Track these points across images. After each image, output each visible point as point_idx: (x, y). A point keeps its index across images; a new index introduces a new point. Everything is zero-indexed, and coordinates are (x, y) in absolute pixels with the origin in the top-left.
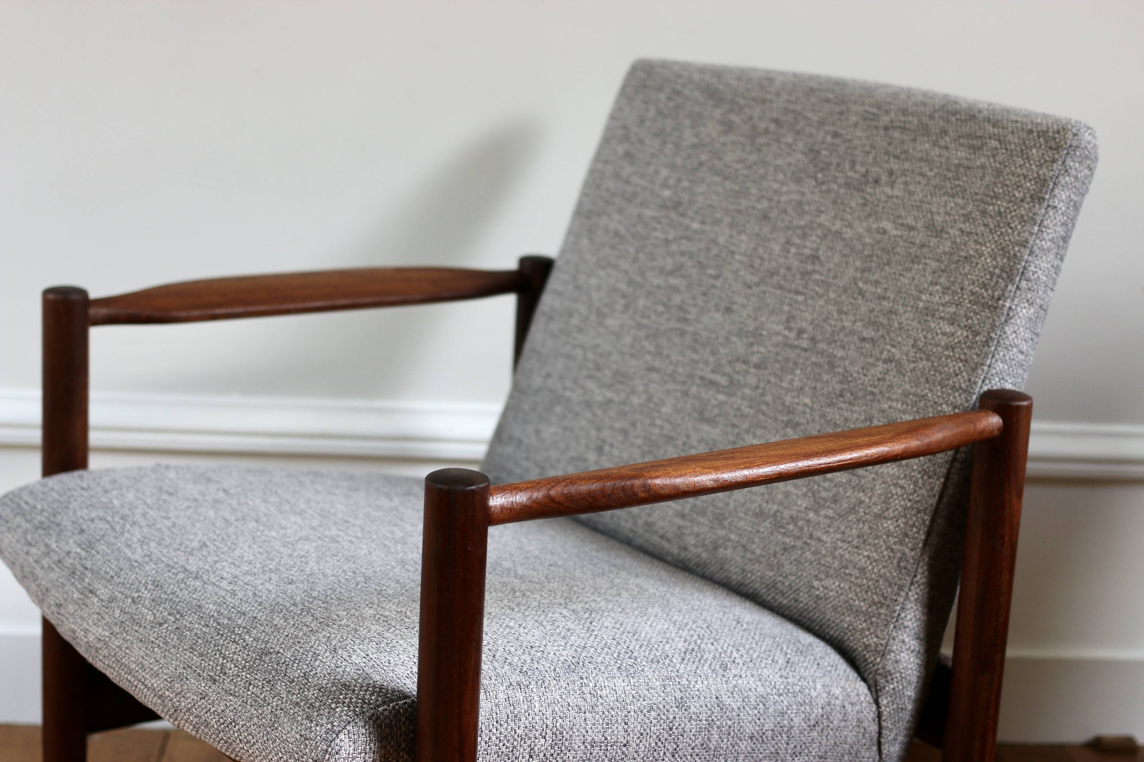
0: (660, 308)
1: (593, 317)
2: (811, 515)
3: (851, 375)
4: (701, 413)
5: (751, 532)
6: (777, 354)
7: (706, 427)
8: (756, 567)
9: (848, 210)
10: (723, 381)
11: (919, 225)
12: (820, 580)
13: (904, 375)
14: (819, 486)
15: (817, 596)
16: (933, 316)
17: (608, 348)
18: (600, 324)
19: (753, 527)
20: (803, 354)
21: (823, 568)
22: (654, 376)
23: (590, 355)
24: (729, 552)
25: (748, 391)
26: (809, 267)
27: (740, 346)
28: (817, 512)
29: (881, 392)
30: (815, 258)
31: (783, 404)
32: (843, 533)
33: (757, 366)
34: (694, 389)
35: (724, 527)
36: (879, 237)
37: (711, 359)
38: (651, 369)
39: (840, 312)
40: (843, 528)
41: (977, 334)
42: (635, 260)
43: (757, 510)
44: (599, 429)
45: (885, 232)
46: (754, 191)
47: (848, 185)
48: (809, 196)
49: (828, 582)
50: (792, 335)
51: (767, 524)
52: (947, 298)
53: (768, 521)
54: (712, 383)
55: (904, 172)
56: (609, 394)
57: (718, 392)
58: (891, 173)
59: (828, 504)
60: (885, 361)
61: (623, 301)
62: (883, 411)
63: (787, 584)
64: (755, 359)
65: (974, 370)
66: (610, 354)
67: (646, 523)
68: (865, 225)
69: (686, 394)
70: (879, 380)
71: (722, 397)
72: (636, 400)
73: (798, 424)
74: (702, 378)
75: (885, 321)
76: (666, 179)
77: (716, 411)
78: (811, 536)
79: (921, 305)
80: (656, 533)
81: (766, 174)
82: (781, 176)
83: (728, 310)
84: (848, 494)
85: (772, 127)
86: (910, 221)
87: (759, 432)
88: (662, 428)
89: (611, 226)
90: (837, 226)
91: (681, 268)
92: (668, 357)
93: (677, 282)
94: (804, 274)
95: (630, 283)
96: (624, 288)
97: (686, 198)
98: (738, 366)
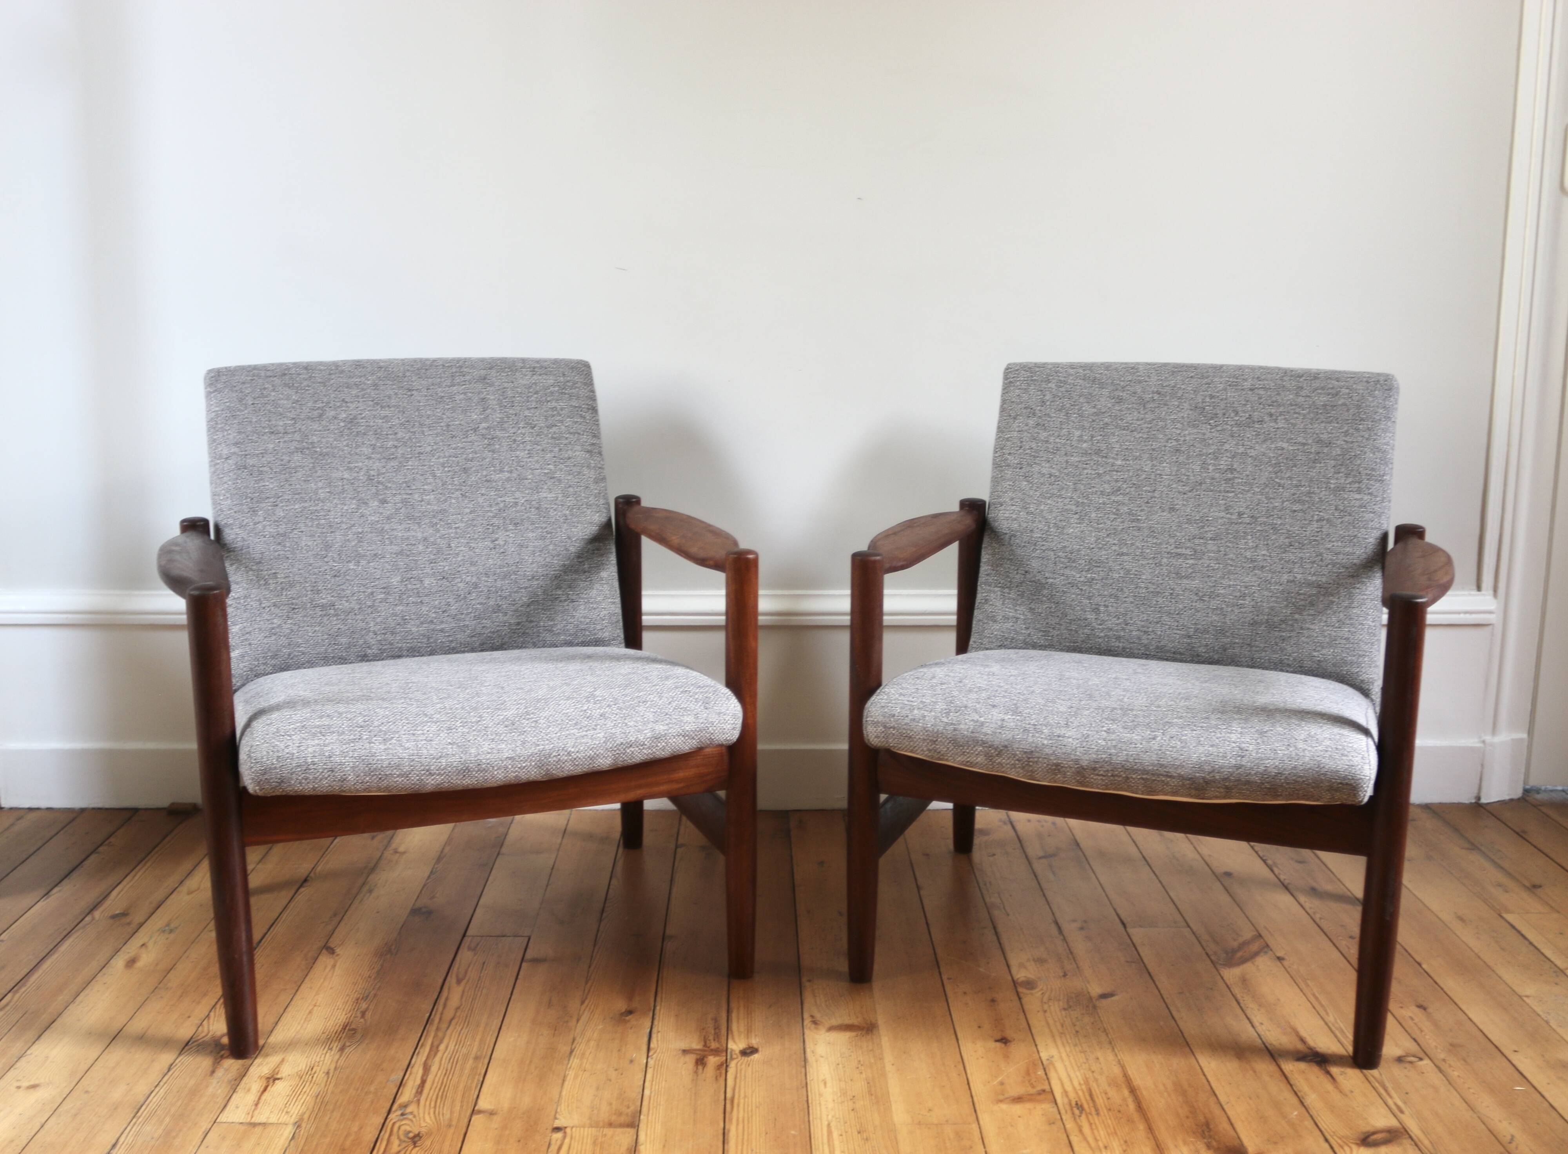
0: (1112, 516)
2: (1297, 616)
3: (1294, 533)
5: (1252, 635)
6: (1227, 529)
7: (1185, 581)
8: (1264, 654)
9: (1246, 439)
10: (1188, 552)
11: (1310, 441)
12: (1318, 651)
13: (1336, 527)
14: (1296, 599)
15: (1319, 661)
16: (1344, 491)
18: (1062, 533)
19: (1252, 632)
20: (1249, 526)
21: (1318, 644)
24: (1237, 651)
25: (1212, 554)
26: (1230, 476)
27: (1193, 529)
28: (1300, 614)
29: (1323, 539)
30: (1231, 470)
31: (1246, 557)
32: (1326, 622)
33: (1213, 539)
34: (1165, 561)
35: (1228, 637)
36: (1280, 452)
37: (1172, 541)
39: (1268, 498)
40: (1324, 619)
41: (1376, 497)
42: (1075, 490)
43: (1251, 622)
44: (1089, 598)
45: (1283, 449)
46: (1161, 436)
47: (1238, 425)
48: (1208, 435)
49: (1324, 652)
50: (1234, 516)
51: (1263, 627)
52: (1350, 480)
53: (1263, 626)
54: (1178, 555)
55: (1281, 414)
57: (1187, 559)
58: (1271, 415)
59: (1308, 608)
60: (1318, 521)
61: (1077, 516)
62: (1329, 549)
63: (1291, 659)
64: (1209, 535)
65: (1380, 516)
66: (1079, 550)
67: (1157, 647)
68: (1264, 446)
69: (1159, 564)
70: (1318, 532)
71: (1191, 562)
73: (1263, 567)
74: (1169, 553)
75: (1307, 499)
76: (1081, 436)
77: (1190, 571)
78: (1302, 628)
79: (1332, 486)
80: (1168, 651)
81: (1166, 425)
82: (1179, 426)
83: (1172, 509)
84: (1321, 599)
85: (1156, 397)
86: (1300, 440)
87: (1232, 577)
89: (1044, 471)
90: (1241, 450)
91: (1119, 489)
92: (1132, 544)
93: (1120, 498)
94: (1227, 480)
95: (1077, 504)
96: (1074, 508)
97: (1103, 446)
98: (1197, 541)
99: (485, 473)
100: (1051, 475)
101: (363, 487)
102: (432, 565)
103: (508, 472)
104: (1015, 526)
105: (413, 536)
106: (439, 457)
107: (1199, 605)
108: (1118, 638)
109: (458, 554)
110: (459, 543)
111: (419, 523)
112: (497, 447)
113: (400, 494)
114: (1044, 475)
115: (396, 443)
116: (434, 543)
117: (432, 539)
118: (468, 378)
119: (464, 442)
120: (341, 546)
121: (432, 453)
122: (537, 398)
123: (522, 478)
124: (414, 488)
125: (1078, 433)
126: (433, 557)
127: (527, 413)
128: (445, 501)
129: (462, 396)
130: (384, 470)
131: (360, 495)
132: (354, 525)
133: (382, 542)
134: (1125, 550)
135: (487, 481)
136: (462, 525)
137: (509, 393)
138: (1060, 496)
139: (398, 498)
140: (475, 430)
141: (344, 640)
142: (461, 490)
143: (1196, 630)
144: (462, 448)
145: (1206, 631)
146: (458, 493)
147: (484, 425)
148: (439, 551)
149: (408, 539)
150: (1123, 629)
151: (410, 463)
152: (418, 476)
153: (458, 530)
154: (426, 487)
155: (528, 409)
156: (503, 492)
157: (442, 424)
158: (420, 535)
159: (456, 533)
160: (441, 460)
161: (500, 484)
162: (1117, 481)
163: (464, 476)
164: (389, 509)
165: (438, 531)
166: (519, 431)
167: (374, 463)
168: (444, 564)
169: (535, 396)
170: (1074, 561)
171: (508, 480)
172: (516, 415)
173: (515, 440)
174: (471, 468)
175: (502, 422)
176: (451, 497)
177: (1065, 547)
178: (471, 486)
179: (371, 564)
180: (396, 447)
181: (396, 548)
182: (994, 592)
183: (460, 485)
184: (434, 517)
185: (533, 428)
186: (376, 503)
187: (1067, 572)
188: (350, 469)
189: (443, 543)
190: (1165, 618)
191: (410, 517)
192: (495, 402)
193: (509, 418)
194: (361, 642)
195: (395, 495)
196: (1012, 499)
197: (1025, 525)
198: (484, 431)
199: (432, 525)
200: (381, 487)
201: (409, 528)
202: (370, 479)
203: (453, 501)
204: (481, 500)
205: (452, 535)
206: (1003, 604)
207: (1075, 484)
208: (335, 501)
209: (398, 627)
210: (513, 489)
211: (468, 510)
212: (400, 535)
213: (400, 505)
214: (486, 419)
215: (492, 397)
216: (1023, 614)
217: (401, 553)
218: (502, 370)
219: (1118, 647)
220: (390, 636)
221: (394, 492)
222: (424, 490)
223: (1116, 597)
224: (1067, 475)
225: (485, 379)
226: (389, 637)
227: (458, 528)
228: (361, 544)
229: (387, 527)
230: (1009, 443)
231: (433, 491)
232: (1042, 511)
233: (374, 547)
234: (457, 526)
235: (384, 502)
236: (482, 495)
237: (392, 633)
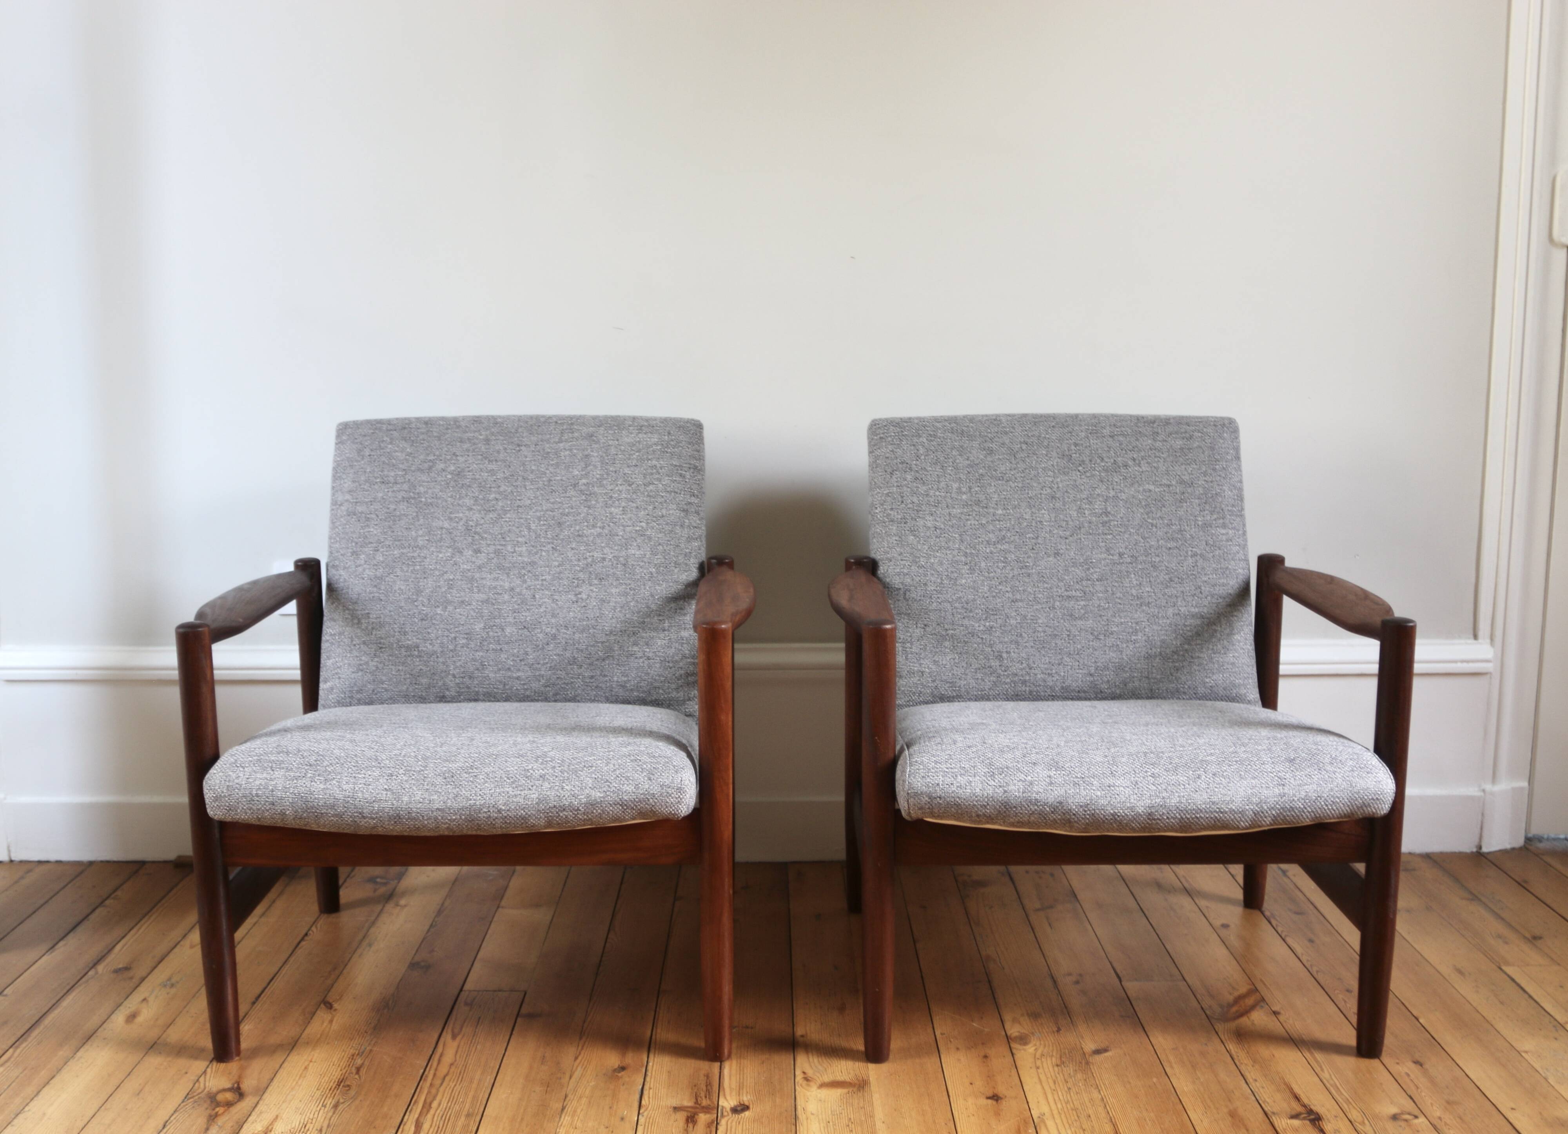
99: (578, 528)
101: (461, 536)
102: (515, 614)
103: (600, 528)
105: (501, 586)
106: (537, 511)
109: (540, 606)
110: (543, 594)
111: (508, 574)
112: (593, 502)
113: (494, 545)
115: (498, 496)
116: (520, 594)
117: (518, 590)
118: (576, 434)
119: (564, 497)
120: (432, 592)
121: (530, 507)
122: (639, 456)
123: (612, 534)
124: (508, 539)
126: (516, 607)
127: (627, 471)
128: (536, 553)
129: (567, 453)
130: (482, 521)
131: (456, 544)
132: (446, 572)
133: (471, 590)
135: (579, 536)
136: (548, 577)
137: (613, 451)
139: (491, 549)
140: (575, 485)
141: (424, 681)
142: (553, 543)
144: (560, 503)
146: (550, 546)
147: (584, 481)
148: (524, 602)
149: (495, 588)
151: (508, 515)
152: (514, 528)
153: (544, 583)
154: (520, 539)
155: (628, 467)
156: (593, 548)
157: (544, 479)
158: (507, 585)
159: (542, 585)
160: (538, 514)
161: (591, 539)
163: (557, 530)
164: (482, 558)
165: (525, 582)
166: (617, 489)
167: (474, 513)
168: (527, 614)
169: (637, 454)
171: (599, 535)
172: (616, 472)
173: (611, 497)
174: (565, 522)
175: (602, 478)
176: (541, 550)
178: (563, 539)
179: (458, 610)
180: (497, 499)
181: (482, 596)
183: (553, 538)
184: (523, 568)
185: (630, 485)
186: (470, 552)
188: (451, 519)
189: (528, 594)
191: (500, 567)
192: (597, 459)
193: (608, 474)
194: (440, 684)
195: (489, 545)
198: (583, 488)
199: (521, 576)
200: (477, 537)
201: (498, 577)
202: (468, 529)
203: (544, 554)
204: (570, 554)
205: (538, 587)
208: (432, 549)
209: (476, 672)
210: (603, 545)
211: (557, 564)
212: (488, 584)
213: (493, 555)
214: (586, 475)
215: (596, 454)
217: (487, 601)
218: (611, 428)
220: (468, 680)
221: (489, 542)
222: (518, 542)
225: (592, 436)
226: (466, 680)
227: (545, 580)
228: (451, 590)
229: (477, 575)
231: (526, 543)
233: (462, 594)
234: (544, 578)
235: (478, 551)
236: (572, 549)
237: (470, 677)
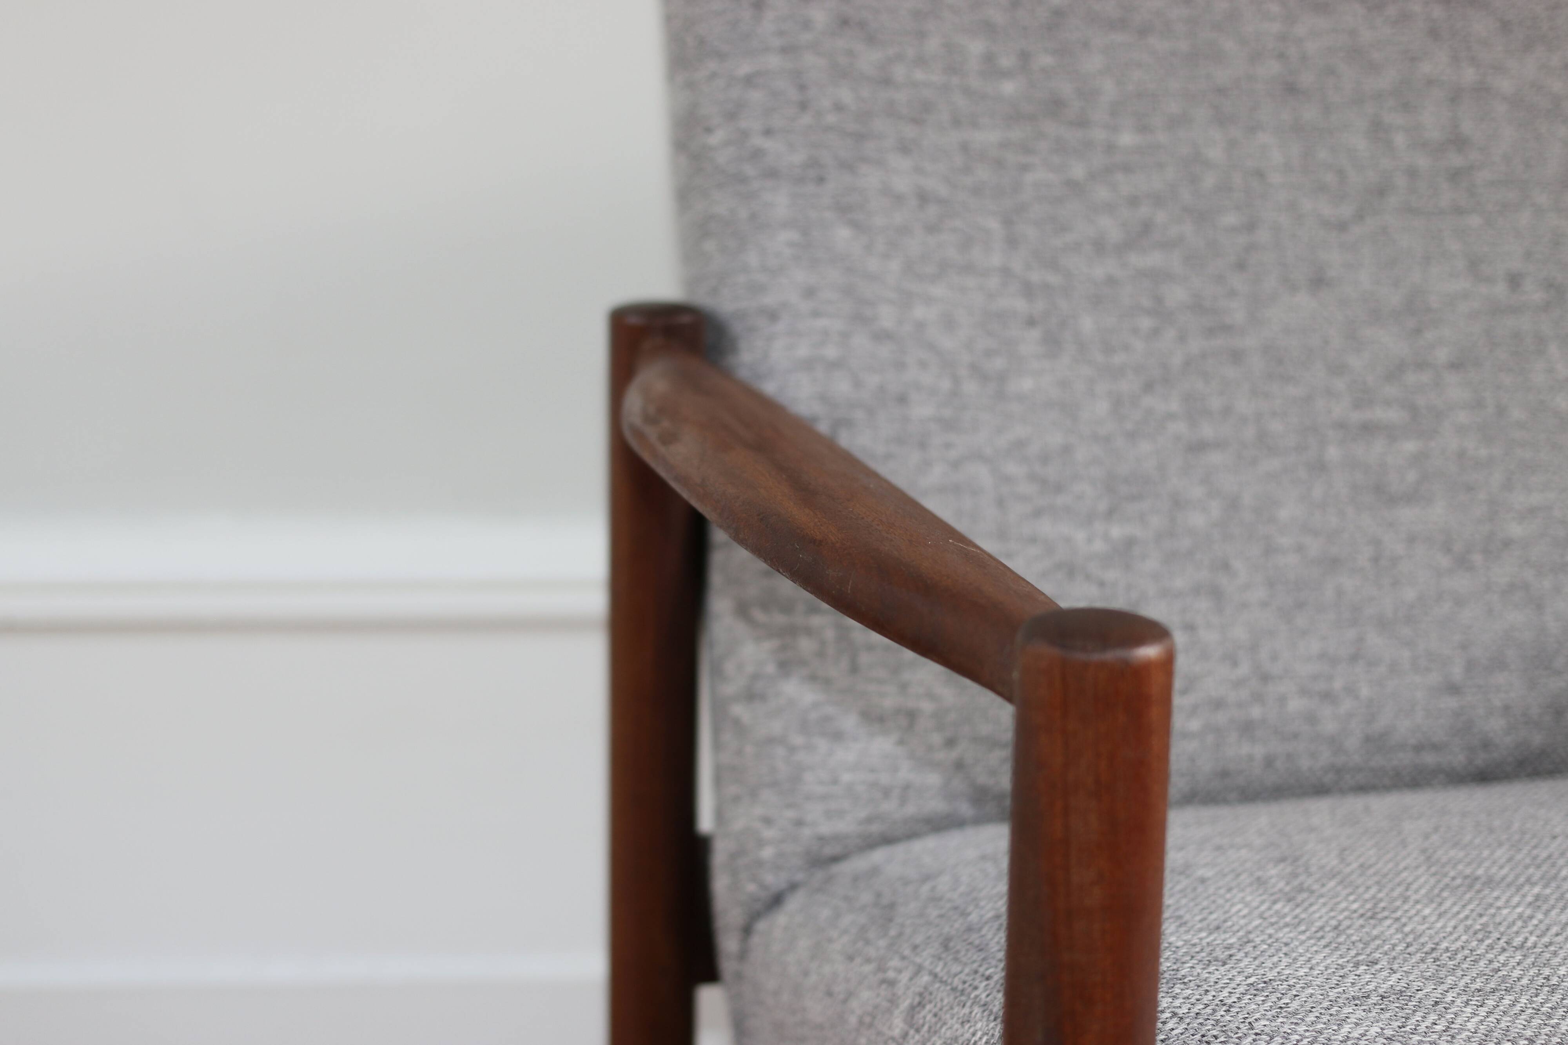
0: (1146, 323)
1: (970, 387)
4: (1379, 489)
6: (1488, 332)
7: (1406, 513)
10: (1393, 415)
17: (1056, 439)
22: (1215, 458)
23: (1012, 468)
25: (1462, 417)
26: (1457, 161)
27: (1392, 342)
30: (1459, 142)
33: (1456, 366)
34: (1333, 453)
37: (1339, 384)
38: (1199, 447)
42: (1012, 244)
50: (1500, 290)
54: (1368, 429)
56: (1117, 531)
61: (1035, 334)
64: (1442, 355)
66: (1067, 450)
69: (1320, 467)
71: (1410, 446)
72: (1197, 520)
74: (1341, 425)
76: (989, 58)
77: (1412, 476)
83: (1318, 283)
88: (1300, 549)
89: (902, 184)
90: (1469, 75)
91: (1147, 227)
92: (1227, 411)
93: (1154, 259)
94: (1455, 176)
95: (1028, 291)
96: (1020, 305)
97: (1066, 89)
98: (1411, 378)
100: (923, 198)
104: (842, 387)
107: (1461, 583)
108: (1247, 729)
114: (899, 199)
125: (976, 47)
134: (1207, 431)
138: (969, 269)
143: (1470, 666)
145: (1498, 663)
150: (1258, 698)
162: (1134, 201)
170: (1059, 488)
177: (1020, 444)
182: (809, 631)
187: (1046, 527)
190: (1375, 641)
196: (810, 292)
197: (873, 380)
206: (854, 669)
207: (1008, 222)
216: (930, 696)
219: (1251, 758)
223: (1216, 594)
224: (977, 191)
230: (756, 96)
232: (920, 326)
